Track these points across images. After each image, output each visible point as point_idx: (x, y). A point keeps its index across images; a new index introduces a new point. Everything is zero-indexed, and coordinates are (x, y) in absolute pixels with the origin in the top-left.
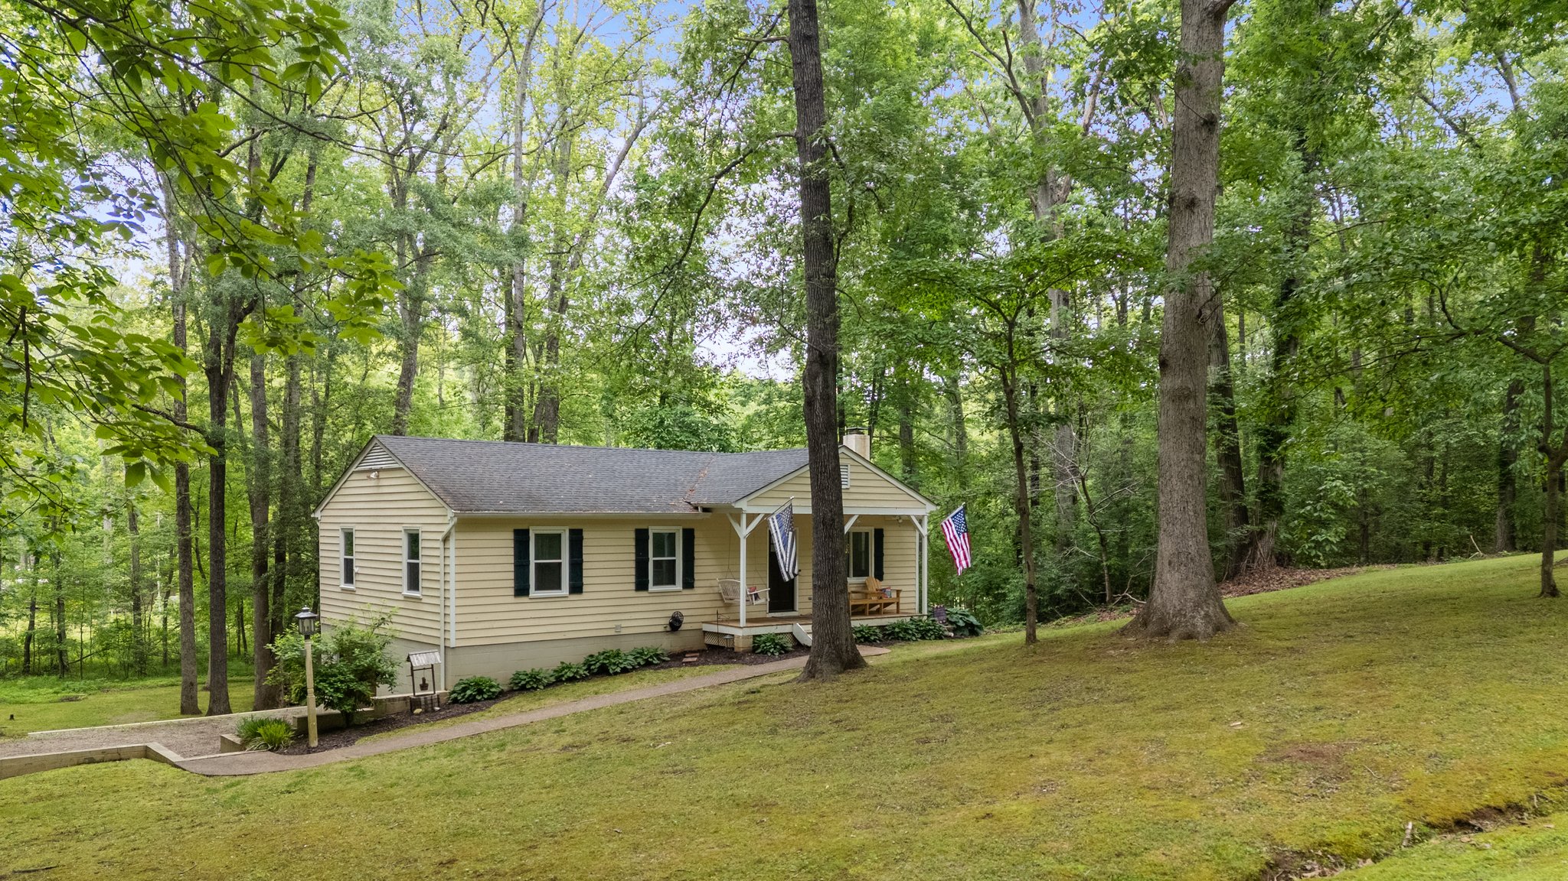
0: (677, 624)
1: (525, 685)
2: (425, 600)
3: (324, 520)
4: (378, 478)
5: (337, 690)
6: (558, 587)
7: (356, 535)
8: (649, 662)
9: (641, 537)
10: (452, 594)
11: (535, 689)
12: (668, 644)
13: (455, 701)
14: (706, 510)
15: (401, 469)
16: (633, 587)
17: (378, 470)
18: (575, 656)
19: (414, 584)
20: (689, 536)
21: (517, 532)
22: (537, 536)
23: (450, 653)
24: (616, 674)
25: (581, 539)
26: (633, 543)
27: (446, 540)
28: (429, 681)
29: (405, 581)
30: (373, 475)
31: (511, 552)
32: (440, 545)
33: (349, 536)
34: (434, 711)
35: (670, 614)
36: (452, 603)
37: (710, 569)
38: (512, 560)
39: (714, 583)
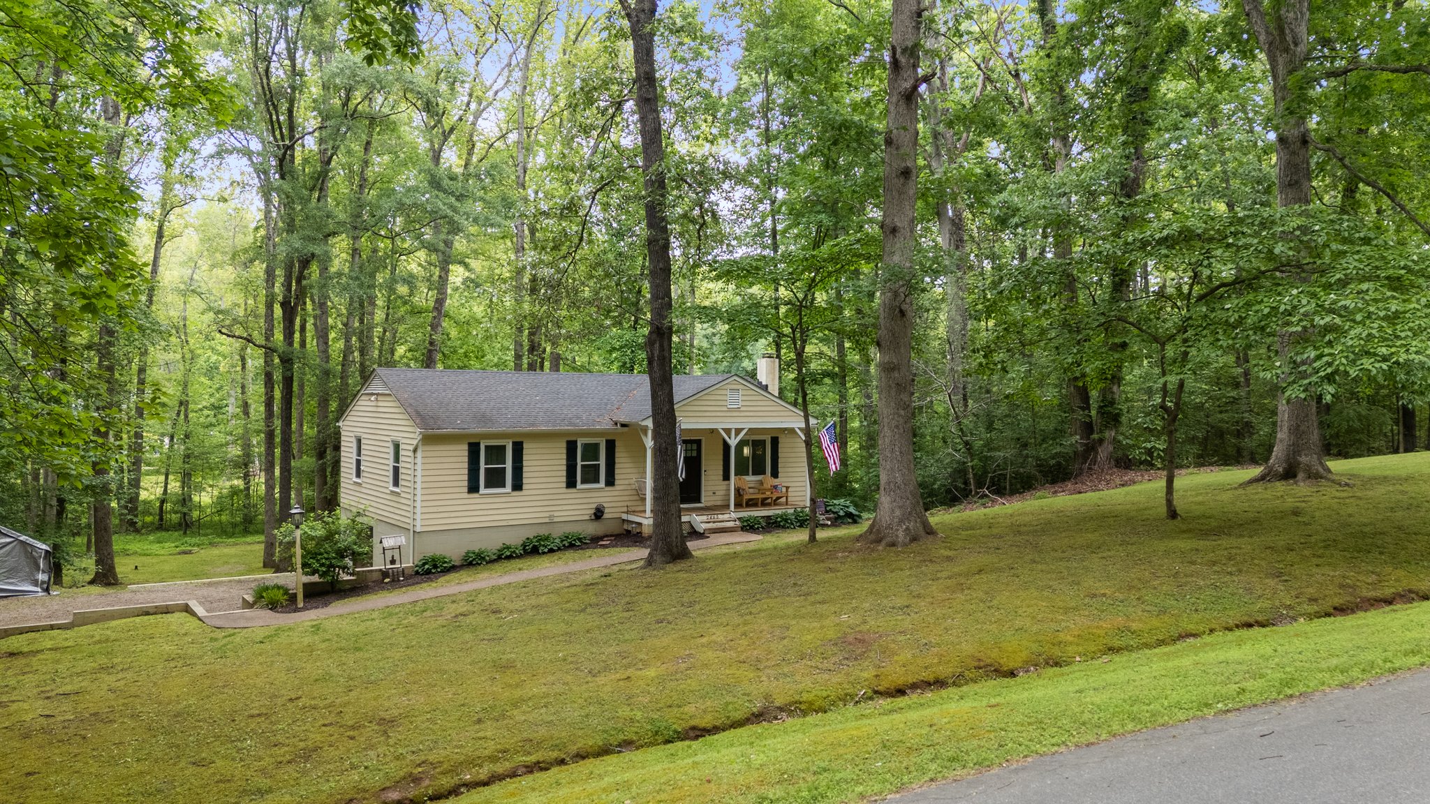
0: (599, 514)
1: (473, 561)
2: (403, 495)
3: (345, 428)
4: (377, 400)
5: (322, 565)
6: (504, 486)
7: (363, 441)
8: (573, 544)
9: (571, 447)
10: (419, 492)
11: (479, 564)
12: (592, 529)
13: (417, 573)
14: (623, 425)
15: (390, 395)
16: (564, 485)
17: (377, 394)
18: (515, 539)
19: (396, 483)
20: (611, 445)
21: (470, 445)
22: (487, 447)
23: (416, 535)
24: (544, 553)
25: (522, 449)
26: (565, 451)
27: (415, 451)
28: (397, 557)
29: (391, 480)
30: (373, 398)
31: (466, 459)
32: (411, 454)
33: (359, 441)
34: (399, 580)
35: (594, 506)
36: (418, 498)
37: (629, 471)
38: (466, 465)
39: (632, 481)
